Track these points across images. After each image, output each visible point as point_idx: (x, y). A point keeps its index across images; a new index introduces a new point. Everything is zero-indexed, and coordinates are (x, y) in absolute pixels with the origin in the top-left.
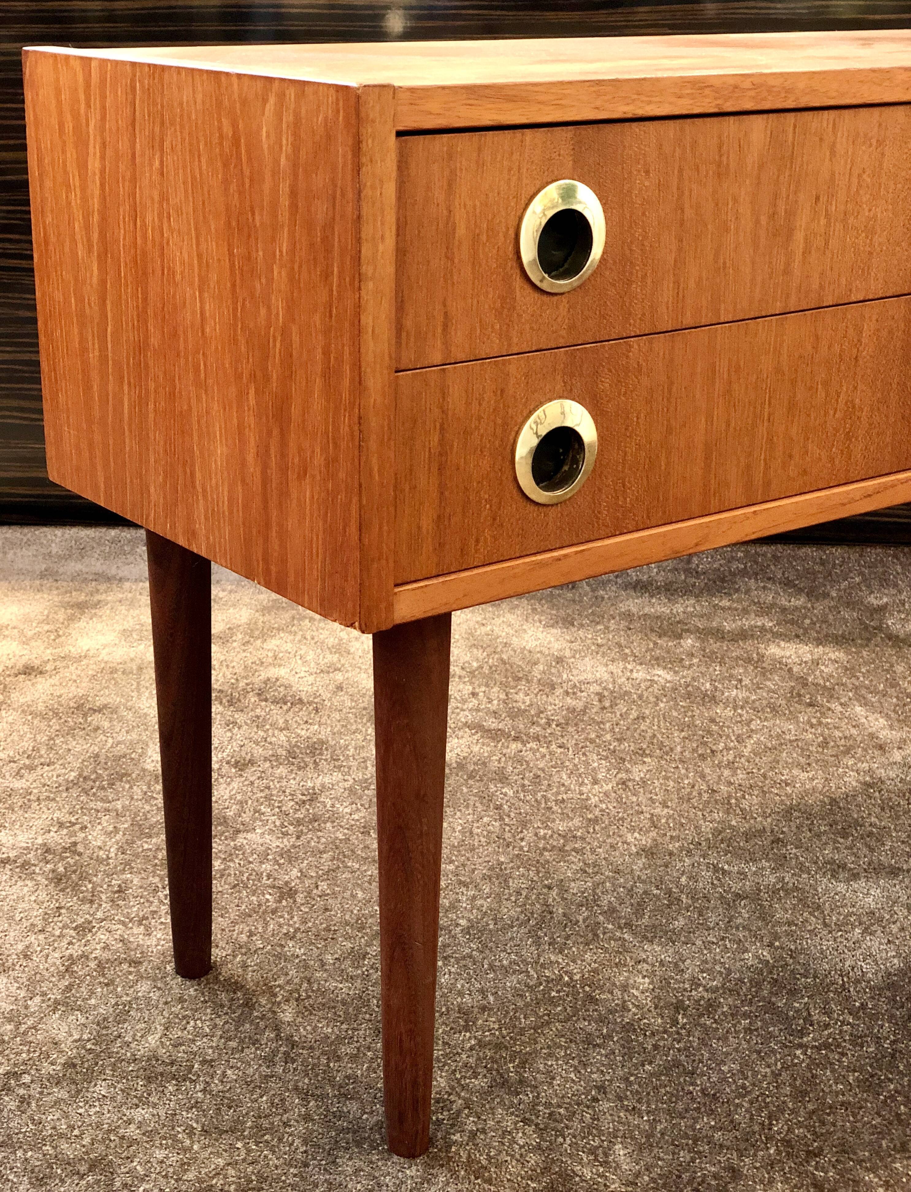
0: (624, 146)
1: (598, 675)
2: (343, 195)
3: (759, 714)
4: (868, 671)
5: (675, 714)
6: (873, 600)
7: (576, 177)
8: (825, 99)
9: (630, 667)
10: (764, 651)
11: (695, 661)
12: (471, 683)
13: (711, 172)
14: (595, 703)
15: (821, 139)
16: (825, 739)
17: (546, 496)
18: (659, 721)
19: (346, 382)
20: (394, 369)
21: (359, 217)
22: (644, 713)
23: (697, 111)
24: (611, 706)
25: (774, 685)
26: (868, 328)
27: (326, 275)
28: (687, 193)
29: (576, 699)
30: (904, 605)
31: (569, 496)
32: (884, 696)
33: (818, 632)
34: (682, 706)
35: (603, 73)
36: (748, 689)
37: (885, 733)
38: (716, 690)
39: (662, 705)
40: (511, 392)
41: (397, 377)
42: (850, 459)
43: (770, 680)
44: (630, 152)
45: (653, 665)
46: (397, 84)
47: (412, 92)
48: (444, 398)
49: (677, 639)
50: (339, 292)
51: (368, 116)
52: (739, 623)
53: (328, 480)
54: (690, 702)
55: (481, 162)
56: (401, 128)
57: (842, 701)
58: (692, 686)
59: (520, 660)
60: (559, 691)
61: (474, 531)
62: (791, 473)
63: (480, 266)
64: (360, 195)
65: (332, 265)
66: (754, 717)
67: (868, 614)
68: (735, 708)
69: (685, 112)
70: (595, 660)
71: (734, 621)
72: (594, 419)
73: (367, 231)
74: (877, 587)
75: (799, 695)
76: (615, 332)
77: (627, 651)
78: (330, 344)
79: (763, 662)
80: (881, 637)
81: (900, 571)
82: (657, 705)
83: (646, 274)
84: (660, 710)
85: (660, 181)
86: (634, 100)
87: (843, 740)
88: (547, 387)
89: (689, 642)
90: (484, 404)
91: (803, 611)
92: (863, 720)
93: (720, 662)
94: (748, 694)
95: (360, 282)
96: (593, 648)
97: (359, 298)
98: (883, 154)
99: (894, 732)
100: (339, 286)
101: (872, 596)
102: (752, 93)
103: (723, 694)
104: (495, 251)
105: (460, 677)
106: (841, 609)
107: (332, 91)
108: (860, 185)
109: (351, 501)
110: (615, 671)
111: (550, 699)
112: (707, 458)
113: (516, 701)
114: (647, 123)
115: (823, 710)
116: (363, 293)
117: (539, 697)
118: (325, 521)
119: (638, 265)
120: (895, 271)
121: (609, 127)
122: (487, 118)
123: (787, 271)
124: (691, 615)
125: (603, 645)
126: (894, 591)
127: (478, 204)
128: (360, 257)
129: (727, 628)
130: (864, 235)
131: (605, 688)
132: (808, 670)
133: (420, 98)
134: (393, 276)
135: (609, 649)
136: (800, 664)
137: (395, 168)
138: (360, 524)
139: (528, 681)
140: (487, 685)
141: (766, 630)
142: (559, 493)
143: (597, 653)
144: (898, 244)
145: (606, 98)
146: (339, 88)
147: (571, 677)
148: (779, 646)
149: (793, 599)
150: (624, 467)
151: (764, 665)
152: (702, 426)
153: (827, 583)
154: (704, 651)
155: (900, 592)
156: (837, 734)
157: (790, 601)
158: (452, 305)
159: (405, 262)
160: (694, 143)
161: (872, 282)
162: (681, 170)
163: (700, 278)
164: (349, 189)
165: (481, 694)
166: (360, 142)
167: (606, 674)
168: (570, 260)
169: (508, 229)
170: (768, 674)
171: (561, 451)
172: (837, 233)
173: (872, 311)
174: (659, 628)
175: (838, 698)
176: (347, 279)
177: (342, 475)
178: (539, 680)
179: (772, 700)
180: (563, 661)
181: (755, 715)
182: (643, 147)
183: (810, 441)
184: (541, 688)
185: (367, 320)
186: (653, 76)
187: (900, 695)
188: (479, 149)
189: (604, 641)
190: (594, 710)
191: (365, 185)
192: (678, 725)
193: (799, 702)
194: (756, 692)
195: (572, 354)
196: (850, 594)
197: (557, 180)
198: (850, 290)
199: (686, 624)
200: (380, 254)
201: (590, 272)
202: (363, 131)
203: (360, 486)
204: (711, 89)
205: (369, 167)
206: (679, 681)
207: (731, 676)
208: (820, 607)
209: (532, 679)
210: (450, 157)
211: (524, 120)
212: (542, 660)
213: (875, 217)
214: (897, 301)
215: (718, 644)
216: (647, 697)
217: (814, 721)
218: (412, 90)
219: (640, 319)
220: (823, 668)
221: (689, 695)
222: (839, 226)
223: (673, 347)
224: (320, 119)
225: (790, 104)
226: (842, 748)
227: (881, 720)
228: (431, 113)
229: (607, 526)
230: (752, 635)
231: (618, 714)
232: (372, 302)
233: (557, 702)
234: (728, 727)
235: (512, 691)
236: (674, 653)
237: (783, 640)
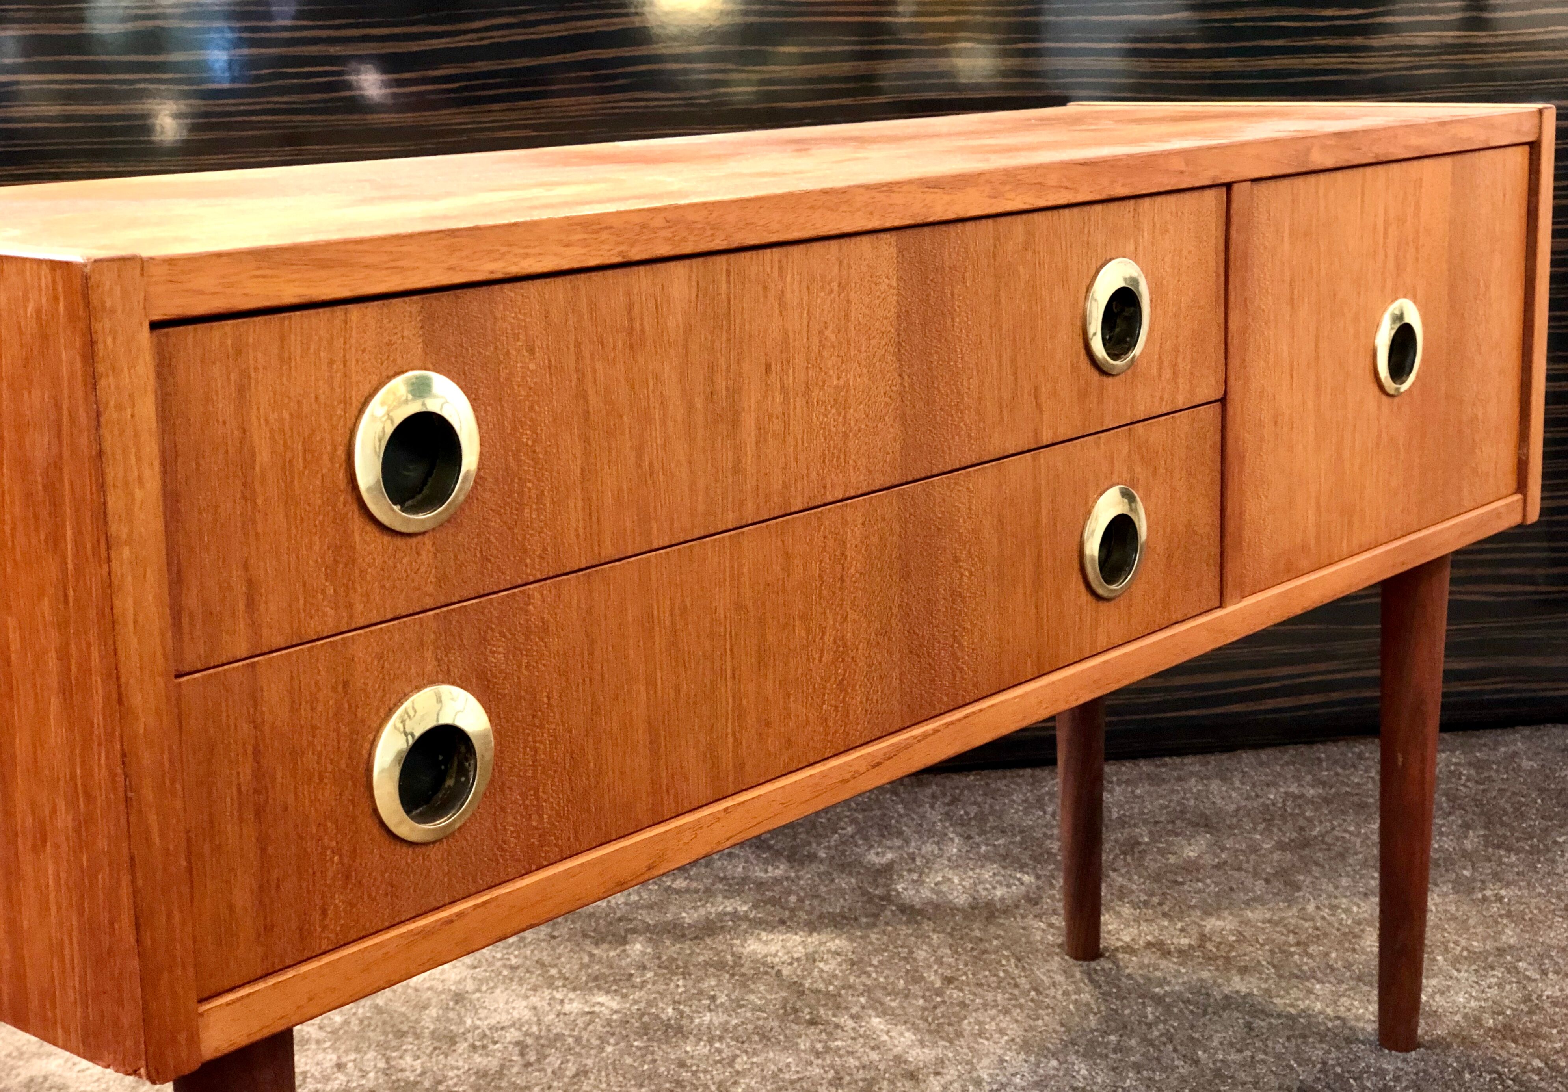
0: (495, 318)
1: (516, 1014)
2: (73, 421)
3: (746, 1045)
4: (881, 962)
5: (629, 1060)
6: (875, 858)
7: (430, 366)
8: (765, 234)
9: (559, 996)
10: (741, 950)
11: (649, 975)
12: (335, 1049)
13: (620, 344)
14: (515, 1058)
15: (765, 288)
16: (837, 1072)
17: (424, 830)
18: (607, 1075)
19: (98, 700)
20: (173, 674)
21: (100, 453)
22: (585, 1065)
23: (592, 262)
24: (538, 1060)
25: (760, 999)
26: (853, 535)
27: (55, 540)
28: (589, 376)
29: (487, 1055)
30: (914, 860)
31: (458, 825)
32: (906, 996)
33: (808, 913)
34: (638, 1048)
35: (455, 217)
36: (726, 1011)
37: (914, 1053)
38: (682, 1017)
39: (609, 1049)
40: (359, 684)
41: (180, 683)
42: (848, 716)
43: (753, 992)
44: (505, 325)
45: (590, 989)
46: (145, 253)
47: (170, 264)
48: (255, 706)
49: (621, 945)
50: (76, 567)
51: (103, 303)
52: (702, 911)
53: (81, 852)
54: (649, 1040)
55: (286, 355)
56: (156, 318)
57: (853, 1011)
58: (649, 1014)
59: (403, 1005)
60: (462, 1046)
61: (318, 899)
62: (771, 748)
63: (297, 504)
64: (98, 422)
65: (64, 526)
66: (738, 1052)
67: (870, 879)
68: (710, 1041)
69: (576, 265)
70: (509, 991)
71: (695, 908)
72: (485, 708)
73: (113, 473)
74: (877, 839)
75: (795, 1010)
76: (505, 580)
77: (553, 971)
78: (67, 644)
79: (742, 965)
80: (892, 911)
81: (902, 811)
82: (602, 1050)
83: (543, 491)
84: (608, 1058)
85: (550, 361)
86: (503, 254)
87: (861, 1071)
88: (413, 671)
89: (637, 948)
90: (320, 707)
91: (785, 883)
92: (885, 1037)
93: (683, 974)
94: (725, 1017)
95: (108, 549)
96: (505, 973)
97: (109, 574)
98: (848, 301)
99: (926, 1051)
100: (76, 555)
101: (872, 851)
102: (667, 233)
103: (692, 1022)
104: (318, 482)
105: (318, 1042)
106: (835, 875)
107: (45, 270)
108: (822, 346)
109: (118, 882)
110: (539, 1005)
111: (451, 1061)
112: (654, 742)
113: (402, 1070)
114: (524, 284)
115: (830, 1028)
116: (115, 564)
117: (434, 1060)
118: (81, 914)
119: (530, 481)
120: (880, 456)
121: (470, 292)
122: (290, 294)
123: (737, 469)
124: (636, 906)
125: (517, 968)
126: (898, 842)
127: (286, 415)
128: (105, 513)
129: (687, 920)
130: (834, 411)
131: (527, 1034)
132: (803, 970)
133: (183, 272)
134: (162, 537)
135: (528, 971)
136: (791, 964)
137: (152, 376)
138: (137, 918)
139: (417, 1036)
140: (358, 1050)
141: (740, 918)
142: (442, 823)
143: (512, 980)
144: (881, 419)
145: (464, 253)
146: (54, 265)
147: (478, 1023)
148: (760, 940)
149: (770, 868)
150: (535, 771)
151: (743, 970)
152: (643, 696)
153: (812, 839)
154: (659, 958)
155: (907, 842)
156: (852, 1062)
157: (766, 871)
158: (258, 567)
159: (179, 511)
160: (593, 308)
161: (852, 473)
162: (578, 345)
163: (620, 490)
164: (82, 413)
165: (350, 1065)
166: (93, 343)
167: (526, 1011)
168: (430, 481)
169: (335, 449)
170: (749, 983)
171: (441, 758)
172: (798, 411)
173: (856, 512)
174: (595, 930)
175: (847, 1008)
176: (89, 546)
177: (102, 843)
178: (433, 1033)
179: (761, 1023)
180: (464, 999)
181: (739, 1049)
182: (521, 317)
183: (792, 698)
184: (436, 1044)
185: (125, 604)
186: (528, 219)
187: (928, 994)
188: (283, 338)
189: (519, 961)
190: (515, 1070)
191: (107, 403)
192: (635, 1078)
193: (796, 1021)
194: (737, 1014)
195: (445, 618)
196: (843, 852)
197: (403, 372)
198: (825, 487)
199: (631, 920)
200: (138, 504)
201: (462, 498)
202: (97, 326)
203: (132, 859)
204: (609, 231)
205: (111, 379)
206: (629, 1009)
207: (701, 992)
208: (807, 875)
209: (422, 1033)
210: (238, 352)
211: (346, 293)
212: (434, 1001)
213: (846, 386)
214: (886, 495)
215: (678, 946)
216: (588, 1040)
217: (819, 1046)
218: (171, 261)
219: (540, 557)
220: (821, 965)
221: (645, 1029)
222: (800, 402)
223: (590, 591)
224: (29, 310)
225: (719, 244)
226: (861, 1084)
227: (907, 1034)
228: (203, 293)
229: (519, 860)
230: (722, 927)
231: (549, 1070)
232: (130, 578)
233: (460, 1064)
234: (705, 1072)
235: (394, 1054)
236: (620, 967)
237: (765, 930)
